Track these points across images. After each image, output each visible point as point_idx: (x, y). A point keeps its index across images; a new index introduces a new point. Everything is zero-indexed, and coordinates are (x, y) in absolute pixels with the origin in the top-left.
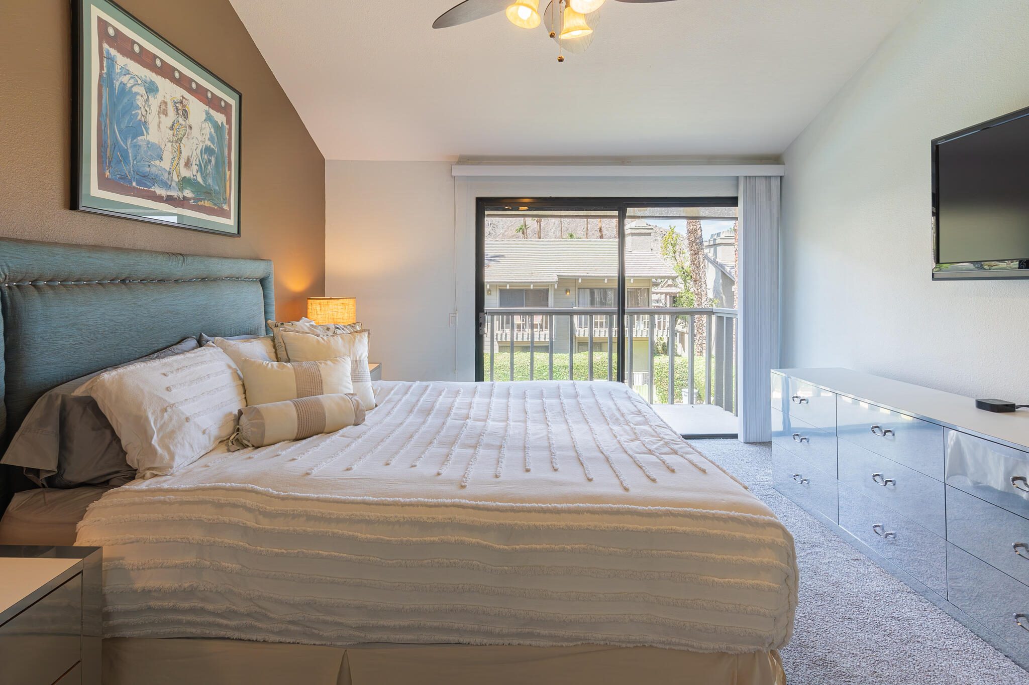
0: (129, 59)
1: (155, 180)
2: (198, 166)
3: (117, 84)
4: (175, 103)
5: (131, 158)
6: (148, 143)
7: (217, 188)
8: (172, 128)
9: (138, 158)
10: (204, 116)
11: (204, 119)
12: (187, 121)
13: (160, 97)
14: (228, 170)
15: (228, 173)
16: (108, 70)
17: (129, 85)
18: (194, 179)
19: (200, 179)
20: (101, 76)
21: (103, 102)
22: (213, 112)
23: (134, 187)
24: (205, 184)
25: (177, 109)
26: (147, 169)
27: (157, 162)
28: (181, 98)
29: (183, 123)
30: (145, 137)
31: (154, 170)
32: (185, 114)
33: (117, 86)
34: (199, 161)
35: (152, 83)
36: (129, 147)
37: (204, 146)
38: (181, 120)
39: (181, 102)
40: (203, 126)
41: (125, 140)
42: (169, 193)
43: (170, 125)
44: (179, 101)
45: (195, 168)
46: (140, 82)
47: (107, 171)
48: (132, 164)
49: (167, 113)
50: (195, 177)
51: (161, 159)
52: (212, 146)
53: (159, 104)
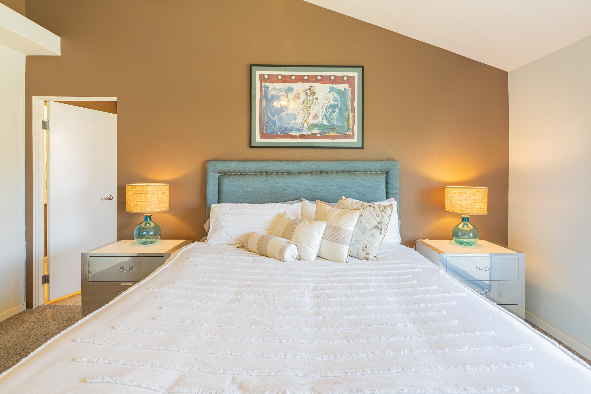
0: (276, 83)
1: (291, 129)
2: (323, 116)
3: (269, 96)
4: (305, 91)
5: (277, 123)
6: (288, 114)
7: (341, 124)
8: (303, 103)
9: (281, 122)
10: (328, 90)
11: (328, 91)
12: (314, 97)
13: (294, 92)
14: (352, 113)
15: (351, 115)
16: (265, 92)
17: (276, 94)
18: (320, 124)
19: (325, 122)
20: (261, 96)
21: (262, 105)
22: (334, 86)
23: (279, 135)
24: (329, 123)
25: (307, 93)
26: (287, 125)
27: (293, 121)
28: (310, 87)
29: (312, 98)
30: (286, 112)
31: (291, 125)
32: (313, 94)
33: (269, 97)
34: (325, 114)
35: (289, 88)
36: (276, 119)
37: (329, 105)
38: (309, 98)
39: (310, 89)
40: (327, 95)
41: (274, 117)
42: (301, 133)
43: (302, 102)
44: (308, 89)
45: (321, 118)
46: (282, 90)
47: (265, 131)
48: (278, 125)
49: (299, 98)
50: (321, 123)
51: (296, 119)
52: (336, 103)
53: (294, 95)
